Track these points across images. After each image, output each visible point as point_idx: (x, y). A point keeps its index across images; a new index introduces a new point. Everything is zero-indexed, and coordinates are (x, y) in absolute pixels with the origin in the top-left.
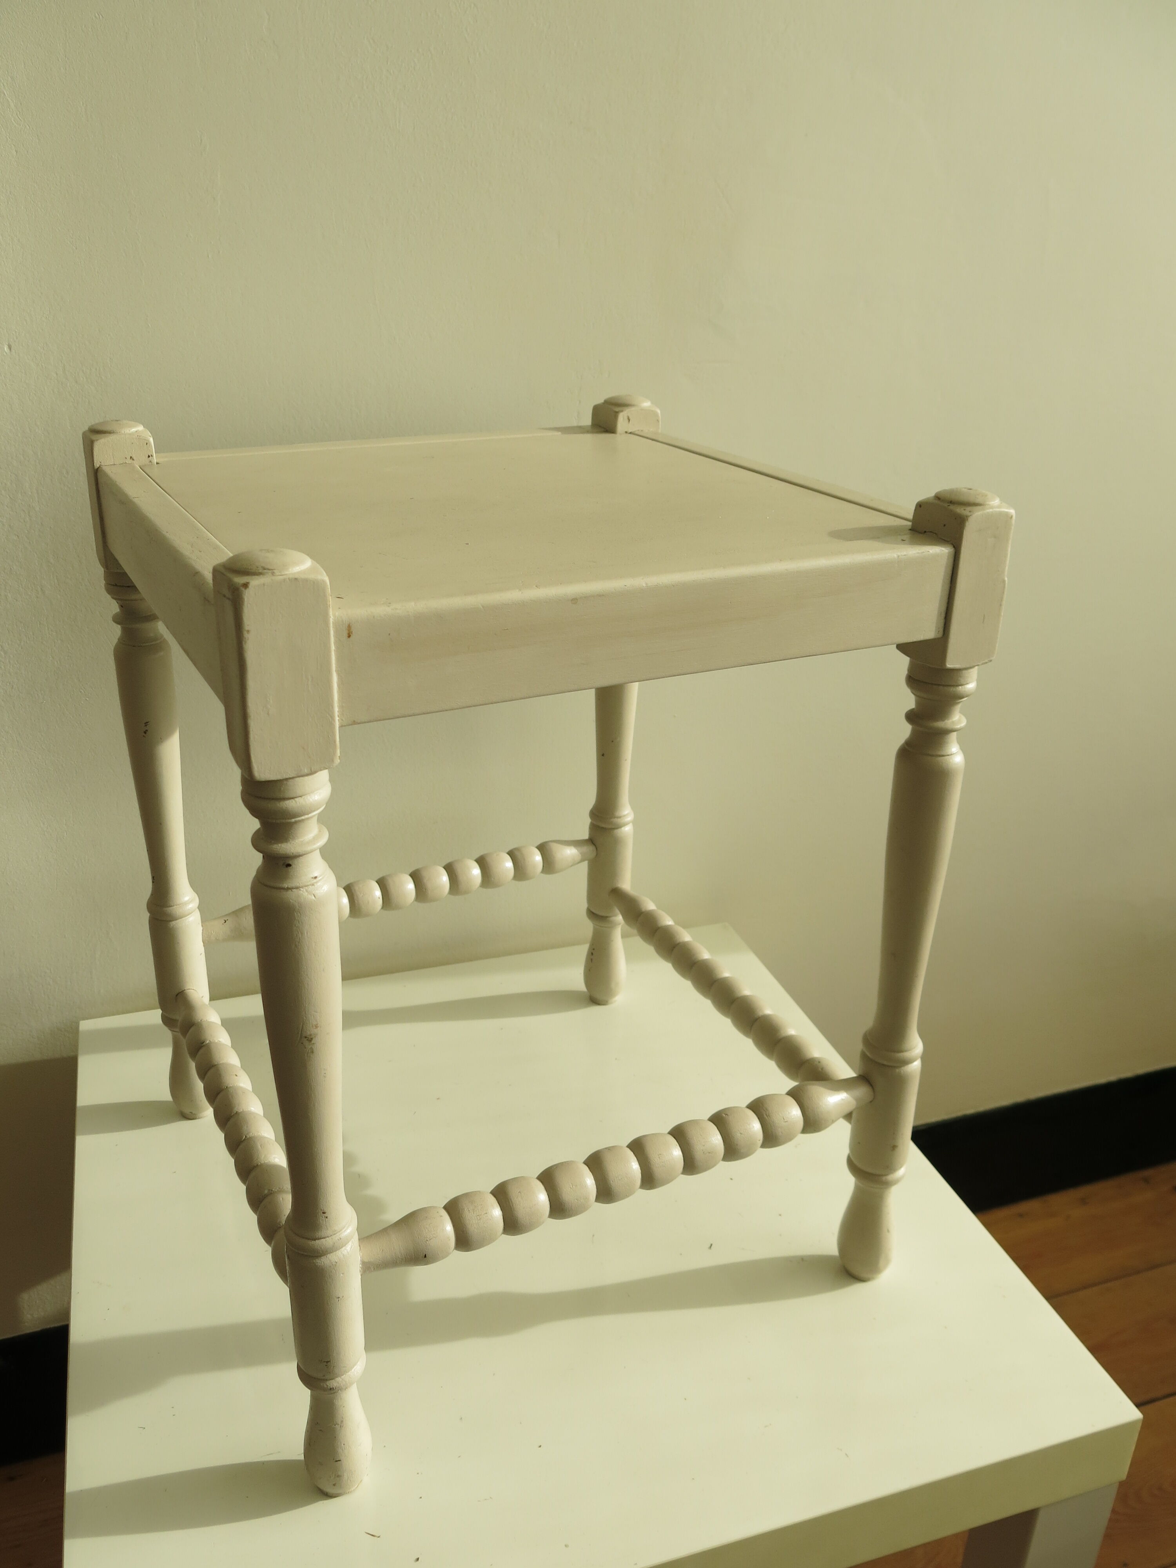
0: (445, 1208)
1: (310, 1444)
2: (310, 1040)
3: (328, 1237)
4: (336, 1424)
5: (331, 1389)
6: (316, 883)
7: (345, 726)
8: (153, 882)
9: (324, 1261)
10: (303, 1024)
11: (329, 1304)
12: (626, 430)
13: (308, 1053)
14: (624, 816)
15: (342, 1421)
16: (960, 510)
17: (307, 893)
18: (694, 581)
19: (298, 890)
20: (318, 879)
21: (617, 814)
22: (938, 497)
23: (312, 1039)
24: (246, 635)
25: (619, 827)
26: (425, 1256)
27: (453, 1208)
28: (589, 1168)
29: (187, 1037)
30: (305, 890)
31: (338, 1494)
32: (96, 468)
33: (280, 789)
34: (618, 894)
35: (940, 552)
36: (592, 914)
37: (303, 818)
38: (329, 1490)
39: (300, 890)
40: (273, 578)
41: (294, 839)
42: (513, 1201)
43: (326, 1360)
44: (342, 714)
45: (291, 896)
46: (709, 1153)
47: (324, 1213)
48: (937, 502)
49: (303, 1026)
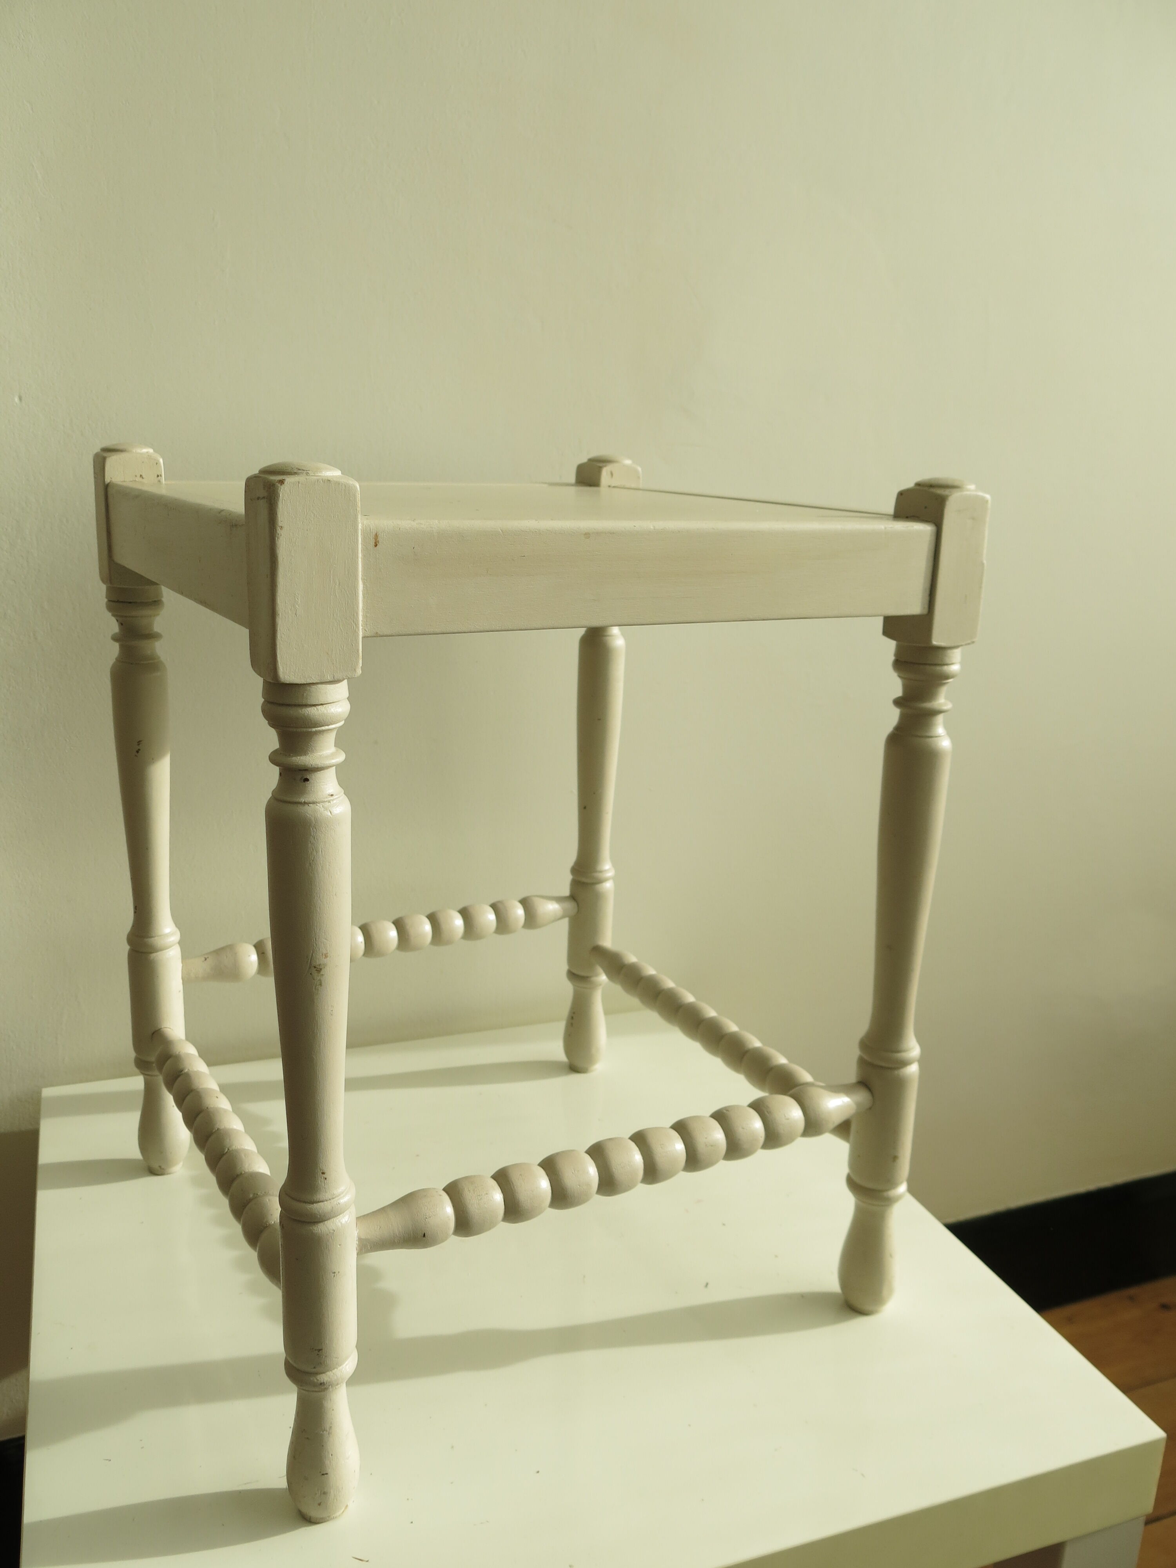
0: (444, 1190)
1: (294, 1457)
2: (319, 971)
3: (327, 1201)
4: (324, 1430)
5: (321, 1384)
6: (333, 800)
7: (368, 637)
8: (135, 912)
9: (321, 1229)
10: (313, 952)
11: (324, 1280)
12: (609, 484)
13: (316, 985)
14: (605, 871)
15: (331, 1427)
16: (940, 492)
17: (323, 809)
18: (698, 529)
19: (315, 805)
20: (334, 797)
21: (599, 868)
22: (918, 484)
23: (321, 969)
24: (279, 531)
25: (600, 881)
26: (424, 1235)
27: (453, 1191)
28: (591, 1156)
29: (163, 1071)
30: (321, 806)
31: (322, 1518)
32: (106, 483)
33: (303, 695)
34: (599, 952)
35: (925, 529)
36: (573, 976)
37: (323, 728)
38: (313, 1513)
39: (317, 805)
40: (308, 477)
41: (313, 751)
42: (515, 1184)
43: (317, 1348)
44: (365, 624)
45: (308, 810)
46: (712, 1146)
47: (323, 1173)
48: (918, 487)
49: (312, 955)
